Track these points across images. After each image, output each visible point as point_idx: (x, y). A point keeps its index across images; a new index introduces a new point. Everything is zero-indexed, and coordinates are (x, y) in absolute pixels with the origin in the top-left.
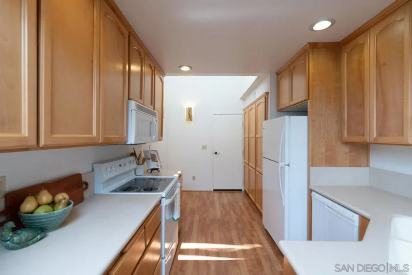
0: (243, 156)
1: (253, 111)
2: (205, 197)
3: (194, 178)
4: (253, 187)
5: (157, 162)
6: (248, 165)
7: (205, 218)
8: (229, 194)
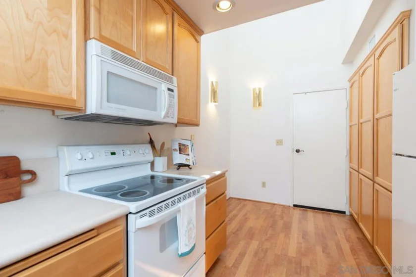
0: (348, 158)
1: (370, 72)
2: (279, 213)
3: (264, 184)
4: (367, 209)
5: (188, 155)
6: (358, 172)
7: (267, 249)
8: (320, 216)
